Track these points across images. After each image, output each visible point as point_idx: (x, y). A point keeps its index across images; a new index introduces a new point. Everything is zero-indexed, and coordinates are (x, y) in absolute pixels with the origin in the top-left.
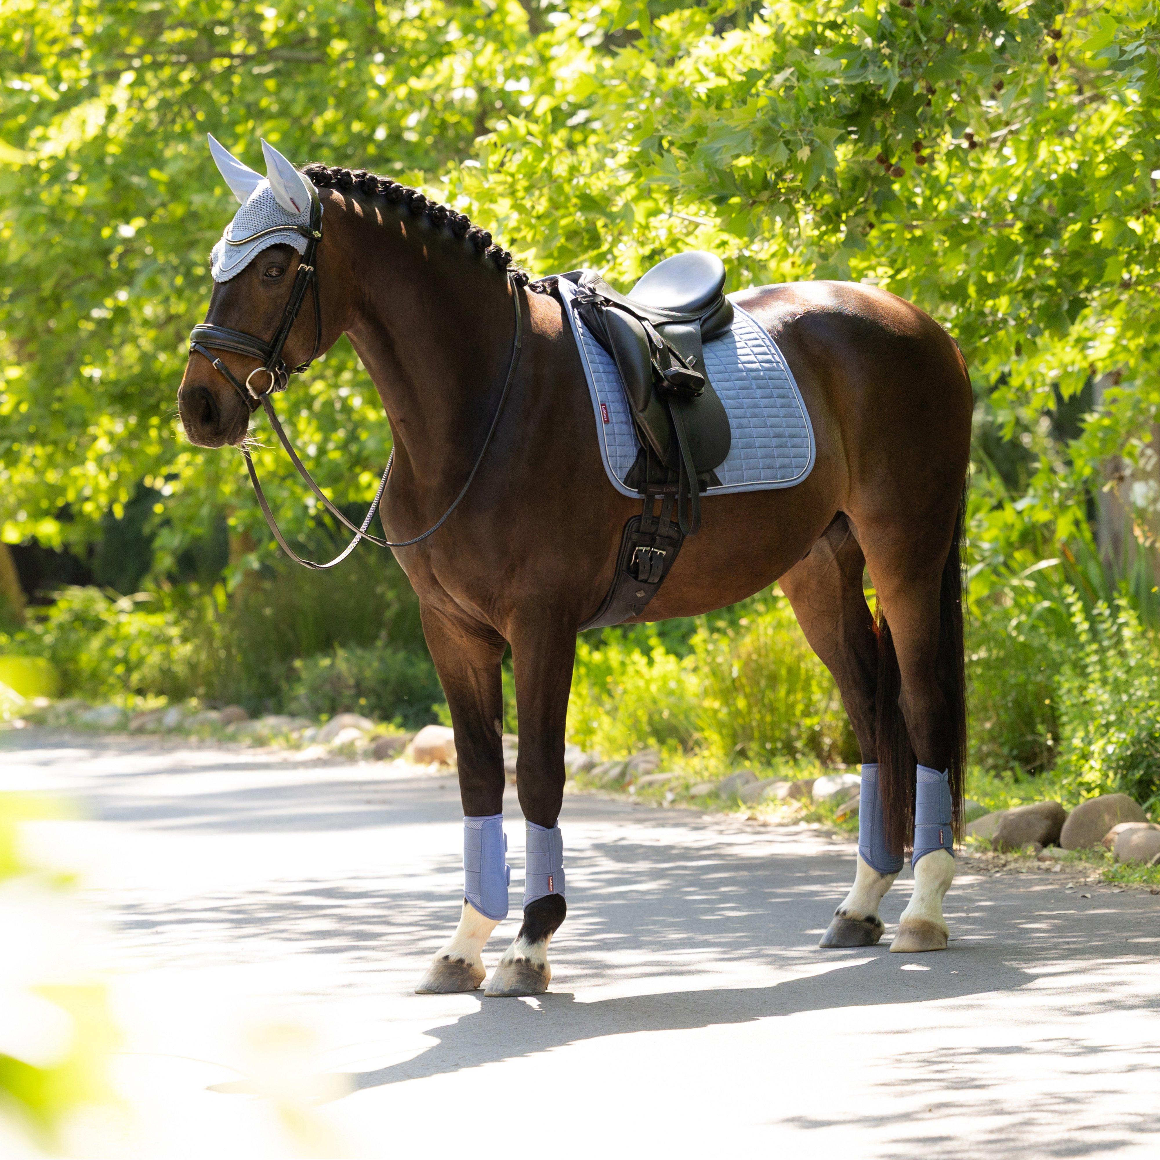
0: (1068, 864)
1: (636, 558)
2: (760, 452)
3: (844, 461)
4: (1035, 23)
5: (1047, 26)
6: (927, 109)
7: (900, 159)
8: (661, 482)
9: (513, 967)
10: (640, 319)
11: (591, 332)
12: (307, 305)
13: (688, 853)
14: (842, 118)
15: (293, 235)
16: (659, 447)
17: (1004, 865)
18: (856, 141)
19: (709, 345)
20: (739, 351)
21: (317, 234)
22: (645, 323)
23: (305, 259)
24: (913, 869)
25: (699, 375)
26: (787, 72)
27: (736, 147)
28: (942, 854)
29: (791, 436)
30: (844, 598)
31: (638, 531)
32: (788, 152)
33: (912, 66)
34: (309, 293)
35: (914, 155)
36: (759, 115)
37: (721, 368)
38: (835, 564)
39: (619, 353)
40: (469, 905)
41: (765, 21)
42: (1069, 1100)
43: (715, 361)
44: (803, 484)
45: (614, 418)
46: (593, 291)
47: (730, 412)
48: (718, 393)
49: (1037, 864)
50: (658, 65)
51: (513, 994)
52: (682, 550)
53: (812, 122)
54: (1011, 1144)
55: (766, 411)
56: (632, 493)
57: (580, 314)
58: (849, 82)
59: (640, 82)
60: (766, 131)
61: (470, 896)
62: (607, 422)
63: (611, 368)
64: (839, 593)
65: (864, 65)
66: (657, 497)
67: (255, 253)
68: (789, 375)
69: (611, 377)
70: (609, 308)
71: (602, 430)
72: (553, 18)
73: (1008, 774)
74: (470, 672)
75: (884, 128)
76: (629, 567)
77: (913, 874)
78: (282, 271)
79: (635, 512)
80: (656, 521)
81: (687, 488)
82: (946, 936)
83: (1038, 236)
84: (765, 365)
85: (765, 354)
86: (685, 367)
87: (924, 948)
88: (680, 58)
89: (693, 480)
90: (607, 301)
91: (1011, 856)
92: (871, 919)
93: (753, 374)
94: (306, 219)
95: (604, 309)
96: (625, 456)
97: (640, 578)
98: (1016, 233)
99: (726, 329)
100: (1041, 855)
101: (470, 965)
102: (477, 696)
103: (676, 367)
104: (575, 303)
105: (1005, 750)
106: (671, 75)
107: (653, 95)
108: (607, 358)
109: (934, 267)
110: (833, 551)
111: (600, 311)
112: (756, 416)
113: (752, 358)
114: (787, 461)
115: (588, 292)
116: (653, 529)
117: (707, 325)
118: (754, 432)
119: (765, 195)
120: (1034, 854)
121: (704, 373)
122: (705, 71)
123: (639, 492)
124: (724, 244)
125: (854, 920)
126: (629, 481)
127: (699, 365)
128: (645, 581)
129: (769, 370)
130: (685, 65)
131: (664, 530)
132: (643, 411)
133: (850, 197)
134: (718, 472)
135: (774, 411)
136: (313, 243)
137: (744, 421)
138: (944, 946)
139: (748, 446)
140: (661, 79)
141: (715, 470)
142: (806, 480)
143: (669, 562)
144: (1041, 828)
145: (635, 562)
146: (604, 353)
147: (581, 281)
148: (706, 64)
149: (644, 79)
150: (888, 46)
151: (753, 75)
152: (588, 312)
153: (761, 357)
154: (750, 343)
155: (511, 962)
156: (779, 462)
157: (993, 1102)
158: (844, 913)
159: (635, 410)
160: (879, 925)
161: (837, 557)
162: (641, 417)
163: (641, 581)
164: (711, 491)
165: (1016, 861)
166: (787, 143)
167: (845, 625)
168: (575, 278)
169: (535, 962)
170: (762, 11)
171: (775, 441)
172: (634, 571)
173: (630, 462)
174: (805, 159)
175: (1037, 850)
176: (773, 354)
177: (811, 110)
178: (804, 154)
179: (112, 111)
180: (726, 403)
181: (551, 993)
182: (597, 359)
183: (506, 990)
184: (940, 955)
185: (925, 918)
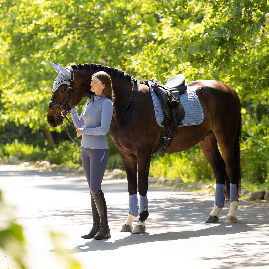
0: (266, 203)
1: (164, 140)
2: (191, 117)
3: (211, 119)
4: (259, 24)
5: (262, 24)
6: (236, 42)
7: (230, 53)
8: (169, 124)
9: (138, 227)
10: (166, 90)
11: (155, 92)
12: (72, 95)
13: (187, 200)
14: (217, 44)
15: (67, 82)
16: (169, 117)
17: (252, 204)
18: (221, 49)
19: (181, 95)
20: (188, 96)
21: (72, 81)
22: (167, 91)
23: (70, 86)
24: (229, 205)
25: (178, 101)
26: (207, 34)
27: (194, 50)
28: (236, 202)
29: (199, 114)
30: (212, 148)
31: (164, 134)
32: (205, 51)
33: (233, 33)
34: (72, 93)
35: (233, 52)
36: (199, 43)
37: (184, 100)
38: (210, 140)
39: (160, 97)
40: (130, 214)
41: (204, 21)
42: (261, 254)
43: (182, 98)
44: (201, 124)
45: (159, 111)
46: (156, 84)
47: (185, 109)
48: (182, 105)
49: (259, 203)
50: (182, 31)
51: (139, 233)
52: (174, 138)
53: (211, 45)
54: (247, 264)
55: (193, 109)
56: (163, 126)
57: (153, 89)
58: (219, 36)
59: (178, 34)
60: (201, 47)
61: (130, 212)
62: (157, 112)
63: (159, 100)
64: (211, 147)
65: (222, 33)
66: (168, 127)
67: (59, 86)
68: (199, 101)
69: (159, 102)
70: (159, 87)
71: (156, 114)
72: (161, 20)
73: (256, 183)
74: (130, 164)
75: (227, 46)
76: (162, 141)
77: (229, 206)
78: (65, 90)
79: (164, 130)
80: (168, 132)
81: (175, 125)
82: (237, 220)
83: (261, 68)
84: (193, 99)
85: (194, 96)
86: (176, 100)
87: (232, 222)
88: (187, 29)
89: (176, 123)
90: (159, 86)
91: (254, 202)
92: (215, 217)
93: (190, 101)
94: (70, 78)
95: (158, 87)
96: (161, 119)
97: (164, 144)
98: (256, 68)
99: (185, 91)
100: (260, 202)
101: (130, 226)
102: (132, 169)
103: (173, 100)
104: (152, 86)
105: (256, 178)
106: (184, 33)
107: (181, 37)
108: (158, 98)
109: (239, 75)
110: (210, 138)
111: (157, 88)
112: (191, 110)
113: (191, 97)
114: (197, 119)
115: (155, 84)
116: (168, 134)
117: (181, 91)
118: (190, 113)
119: (201, 60)
120: (259, 201)
121: (180, 101)
122: (192, 32)
123: (164, 126)
124: (194, 70)
125: (212, 217)
126: (162, 124)
127: (179, 99)
128: (166, 145)
129: (194, 100)
130: (188, 31)
131: (170, 134)
132: (165, 109)
133: (220, 60)
134: (182, 122)
135: (195, 109)
136: (72, 83)
137: (188, 111)
138: (236, 222)
139: (189, 116)
140: (182, 34)
141: (181, 121)
142: (202, 123)
143: (171, 141)
144: (260, 196)
145: (163, 141)
146: (158, 97)
147: (153, 81)
148: (192, 31)
149: (179, 34)
150: (227, 29)
151: (200, 34)
152: (154, 88)
153: (192, 97)
154: (190, 94)
155: (138, 226)
156: (195, 119)
157: (246, 254)
158: (210, 215)
159: (164, 109)
160: (218, 218)
161: (211, 139)
162: (165, 111)
163: (165, 144)
164: (180, 126)
165: (255, 203)
166: (205, 50)
167: (212, 153)
168: (152, 81)
169: (143, 226)
170: (204, 19)
171: (195, 115)
172: (163, 142)
173: (162, 120)
174: (209, 53)
175: (260, 200)
176: (195, 96)
177: (211, 42)
178: (209, 52)
179: (69, 39)
180: (184, 107)
181: (146, 233)
182: (156, 98)
183: (137, 232)
184: (235, 224)
185: (232, 216)
